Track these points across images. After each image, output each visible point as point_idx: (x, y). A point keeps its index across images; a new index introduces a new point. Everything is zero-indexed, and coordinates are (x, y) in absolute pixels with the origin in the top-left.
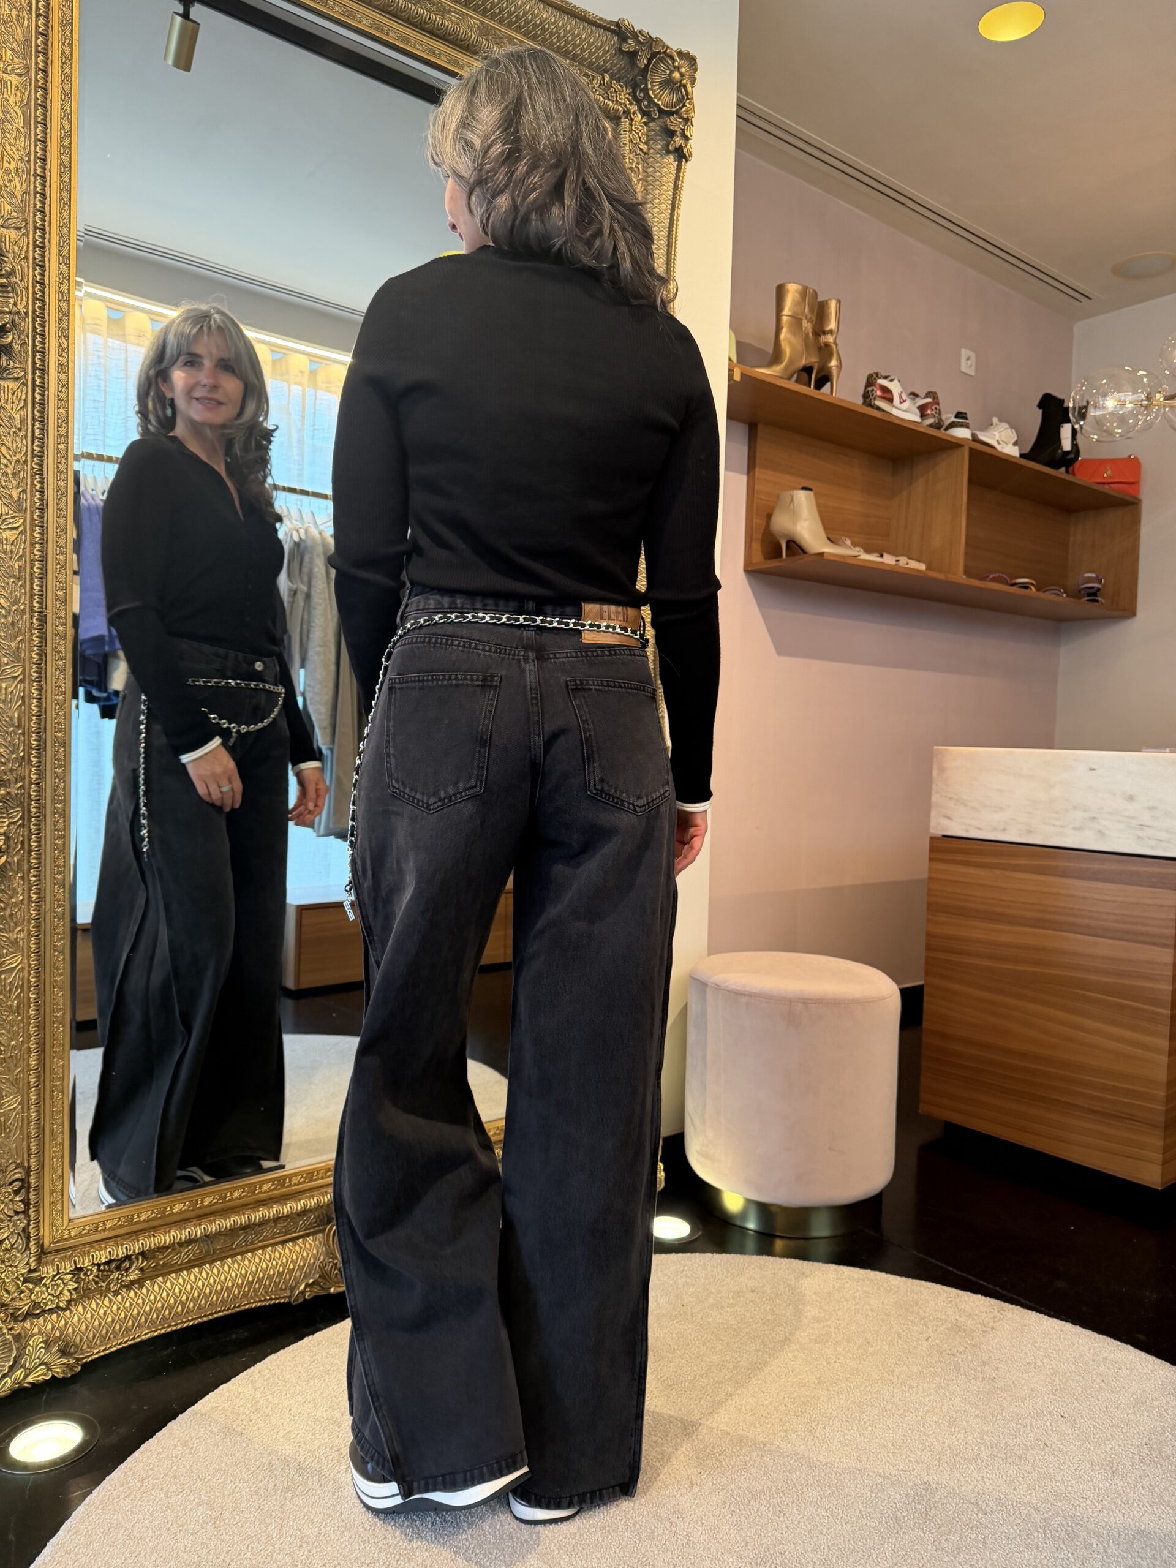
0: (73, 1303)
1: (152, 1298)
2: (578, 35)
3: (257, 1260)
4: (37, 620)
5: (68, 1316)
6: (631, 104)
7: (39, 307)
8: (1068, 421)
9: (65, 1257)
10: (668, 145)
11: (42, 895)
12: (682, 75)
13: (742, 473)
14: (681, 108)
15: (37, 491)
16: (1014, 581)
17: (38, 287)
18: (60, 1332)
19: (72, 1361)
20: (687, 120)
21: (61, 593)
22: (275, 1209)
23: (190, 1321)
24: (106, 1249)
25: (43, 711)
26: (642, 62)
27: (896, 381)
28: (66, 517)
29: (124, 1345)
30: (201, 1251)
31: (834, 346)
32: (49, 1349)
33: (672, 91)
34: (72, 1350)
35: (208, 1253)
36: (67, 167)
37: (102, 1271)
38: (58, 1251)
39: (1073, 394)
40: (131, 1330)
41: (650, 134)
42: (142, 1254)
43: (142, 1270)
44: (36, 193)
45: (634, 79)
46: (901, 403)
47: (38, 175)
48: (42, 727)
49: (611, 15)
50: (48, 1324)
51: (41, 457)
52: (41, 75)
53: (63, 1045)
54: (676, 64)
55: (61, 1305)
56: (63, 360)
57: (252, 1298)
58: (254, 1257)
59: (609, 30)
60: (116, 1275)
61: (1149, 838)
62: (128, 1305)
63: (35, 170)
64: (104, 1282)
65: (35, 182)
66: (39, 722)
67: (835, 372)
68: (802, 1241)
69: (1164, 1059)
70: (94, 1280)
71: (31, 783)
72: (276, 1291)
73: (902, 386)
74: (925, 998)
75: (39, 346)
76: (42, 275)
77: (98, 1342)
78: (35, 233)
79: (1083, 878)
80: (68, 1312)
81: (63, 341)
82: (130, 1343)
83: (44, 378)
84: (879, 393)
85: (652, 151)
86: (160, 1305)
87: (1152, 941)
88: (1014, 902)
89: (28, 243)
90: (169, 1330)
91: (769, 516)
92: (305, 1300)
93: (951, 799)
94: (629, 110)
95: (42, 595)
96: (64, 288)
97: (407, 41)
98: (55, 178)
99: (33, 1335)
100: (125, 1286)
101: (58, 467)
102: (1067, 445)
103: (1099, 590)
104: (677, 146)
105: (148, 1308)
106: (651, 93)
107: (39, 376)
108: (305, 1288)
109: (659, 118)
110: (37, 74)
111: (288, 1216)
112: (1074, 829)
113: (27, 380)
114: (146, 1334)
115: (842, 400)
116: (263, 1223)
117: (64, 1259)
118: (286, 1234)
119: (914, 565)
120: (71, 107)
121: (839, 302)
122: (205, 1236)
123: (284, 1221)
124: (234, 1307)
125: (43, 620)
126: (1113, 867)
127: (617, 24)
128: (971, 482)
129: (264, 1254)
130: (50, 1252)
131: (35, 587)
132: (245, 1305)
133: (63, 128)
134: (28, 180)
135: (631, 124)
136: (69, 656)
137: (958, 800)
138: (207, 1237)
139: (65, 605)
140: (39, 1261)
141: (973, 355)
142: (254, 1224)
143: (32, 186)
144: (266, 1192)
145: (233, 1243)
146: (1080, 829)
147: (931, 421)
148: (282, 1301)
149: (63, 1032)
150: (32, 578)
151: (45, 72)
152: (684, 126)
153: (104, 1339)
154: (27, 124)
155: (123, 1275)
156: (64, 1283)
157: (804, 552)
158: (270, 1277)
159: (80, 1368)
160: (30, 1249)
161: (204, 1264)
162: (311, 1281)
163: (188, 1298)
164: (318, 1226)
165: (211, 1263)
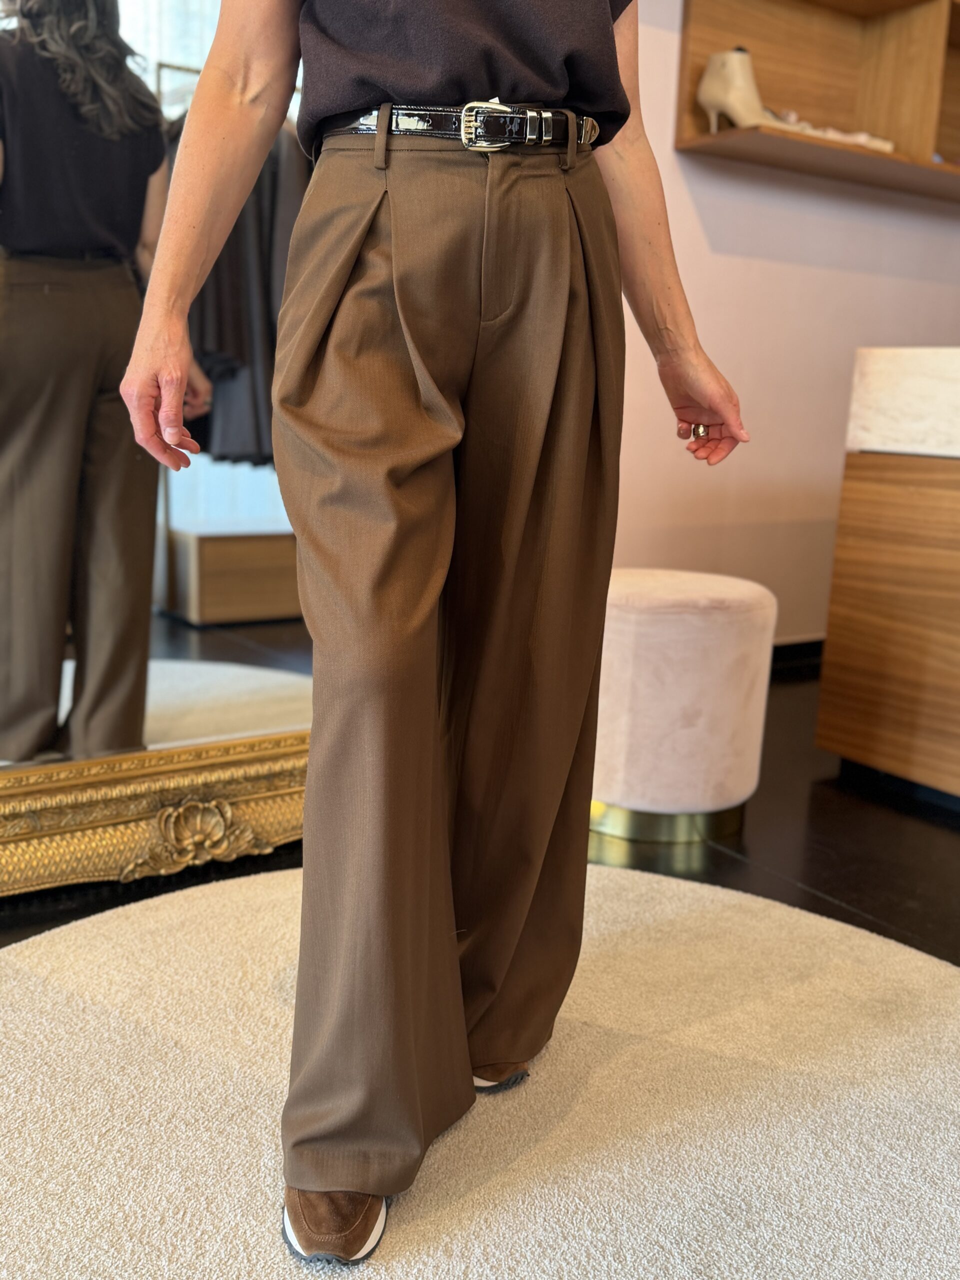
3: (87, 839)
22: (103, 792)
23: (17, 889)
30: (28, 827)
35: (34, 829)
57: (80, 874)
58: (84, 836)
72: (106, 869)
91: (699, 81)
92: (136, 879)
93: (872, 408)
108: (134, 868)
111: (118, 799)
116: (92, 804)
118: (117, 816)
119: (879, 144)
122: (30, 812)
123: (115, 804)
124: (61, 880)
129: (94, 834)
132: (73, 879)
137: (877, 409)
138: (33, 814)
142: (82, 805)
144: (95, 775)
145: (61, 822)
148: (111, 878)
157: (737, 127)
158: (99, 856)
161: (32, 838)
162: (140, 861)
163: (14, 869)
164: (152, 811)
165: (39, 838)
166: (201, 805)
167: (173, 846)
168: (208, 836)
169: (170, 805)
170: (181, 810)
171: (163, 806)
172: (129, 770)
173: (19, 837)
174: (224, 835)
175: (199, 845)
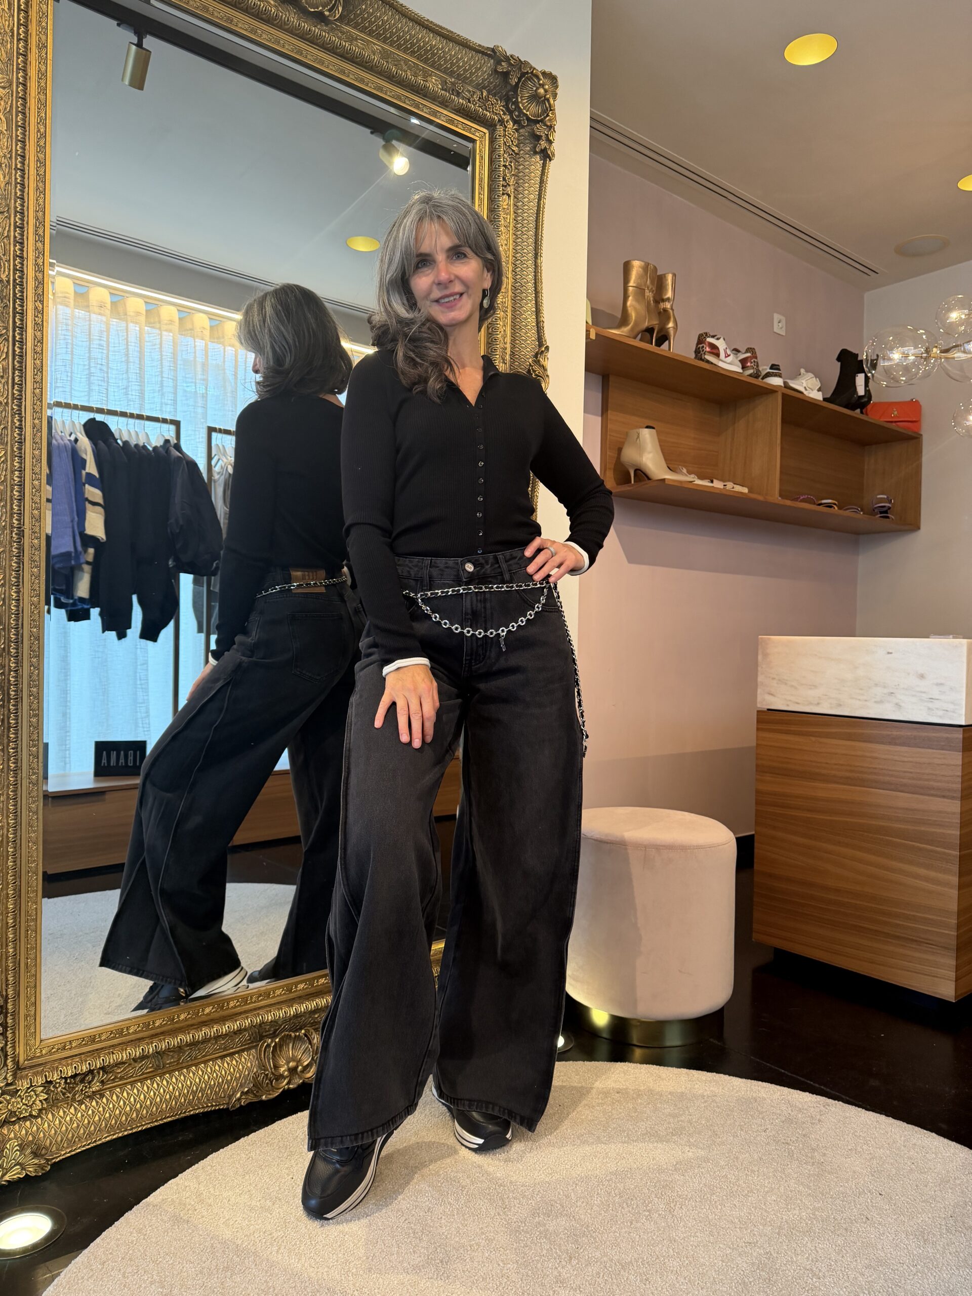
0: (44, 1112)
1: (111, 1106)
2: (461, 59)
3: (200, 1073)
4: (16, 534)
5: (40, 1122)
6: (504, 114)
7: (19, 277)
8: (863, 371)
9: (38, 1072)
10: (535, 147)
11: (19, 765)
12: (546, 91)
13: (596, 415)
14: (545, 118)
15: (16, 428)
16: (820, 502)
17: (18, 260)
18: (33, 1136)
19: (42, 1162)
20: (551, 128)
21: (36, 512)
22: (215, 1029)
23: (144, 1125)
24: (72, 1064)
25: (21, 610)
26: (514, 81)
27: (722, 339)
28: (41, 449)
29: (87, 1147)
30: (153, 1065)
31: (671, 311)
32: (24, 1152)
33: (538, 103)
34: (43, 1152)
35: (158, 1067)
36: (41, 163)
37: (69, 1084)
38: (31, 1067)
39: (866, 349)
40: (93, 1134)
41: (520, 138)
42: (103, 1068)
43: (102, 1082)
44: (16, 183)
45: (507, 95)
46: (726, 357)
47: (19, 169)
48: (20, 623)
49: (488, 43)
50: (22, 1130)
51: (20, 399)
52: (21, 88)
53: (37, 891)
54: (541, 82)
55: (34, 1113)
56: (39, 321)
57: (196, 1105)
58: (197, 1070)
59: (486, 54)
60: (81, 1087)
61: (937, 709)
62: (90, 1112)
63: (16, 165)
64: (70, 1093)
65: (15, 175)
66: (17, 620)
67: (672, 332)
68: (658, 1050)
69: (955, 893)
70: (61, 1091)
71: (10, 671)
72: (216, 1098)
73: (727, 343)
74: (756, 844)
75: (19, 308)
76: (22, 250)
77: (65, 1145)
78: (15, 216)
79: (883, 743)
80: (39, 1119)
81: (38, 304)
82: (92, 1145)
83: (23, 335)
84: (708, 349)
85: (522, 152)
86: (117, 1112)
87: (943, 794)
88: (827, 763)
89: (10, 224)
90: (126, 1133)
91: (620, 450)
92: (241, 1106)
93: (773, 679)
94: (503, 119)
95: (20, 514)
96: (40, 261)
97: (322, 63)
98: (33, 172)
99: (10, 1139)
100: (88, 1097)
101: (34, 408)
102: (861, 391)
103: (889, 508)
104: (543, 148)
105: (107, 1115)
106: (521, 105)
107: (19, 334)
108: (241, 1096)
109: (527, 125)
110: (17, 87)
111: (226, 1035)
112: (876, 702)
113: (8, 337)
114: (106, 1137)
115: (678, 355)
116: (206, 1040)
117: (36, 1074)
118: (225, 1049)
119: (738, 488)
120: (46, 114)
121: (674, 275)
122: (156, 1052)
123: (223, 1039)
124: (181, 1113)
125: (21, 534)
126: (909, 734)
127: (493, 50)
128: (784, 421)
129: (206, 1067)
130: (25, 1068)
131: (14, 507)
132: (190, 1111)
133: (39, 131)
134: (10, 174)
135: (505, 131)
136: (43, 565)
137: (779, 680)
138: (159, 1054)
139: (40, 521)
140: (15, 1076)
141: (783, 318)
142: (198, 1042)
143: (13, 178)
144: (207, 1014)
145: (179, 1059)
146: (881, 702)
147: (751, 371)
148: (222, 1107)
149: (37, 882)
150: (12, 500)
151: (25, 85)
152: (548, 132)
153: (71, 1142)
154: (9, 128)
155: (86, 1087)
156: (36, 1095)
157: (649, 479)
158: (211, 1088)
159: (49, 1167)
160: (7, 1066)
161: (155, 1076)
162: (246, 1089)
163: (141, 1106)
164: (252, 1042)
165: (161, 1075)
166: (293, 1035)
167: (272, 1073)
168: (299, 1062)
169: (268, 1036)
170: (277, 1040)
171: (262, 1038)
172: (235, 1007)
173: (145, 1076)
174: (313, 1059)
175: (293, 1071)
